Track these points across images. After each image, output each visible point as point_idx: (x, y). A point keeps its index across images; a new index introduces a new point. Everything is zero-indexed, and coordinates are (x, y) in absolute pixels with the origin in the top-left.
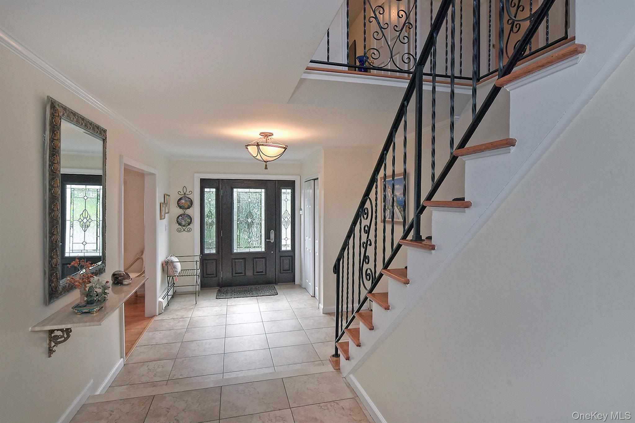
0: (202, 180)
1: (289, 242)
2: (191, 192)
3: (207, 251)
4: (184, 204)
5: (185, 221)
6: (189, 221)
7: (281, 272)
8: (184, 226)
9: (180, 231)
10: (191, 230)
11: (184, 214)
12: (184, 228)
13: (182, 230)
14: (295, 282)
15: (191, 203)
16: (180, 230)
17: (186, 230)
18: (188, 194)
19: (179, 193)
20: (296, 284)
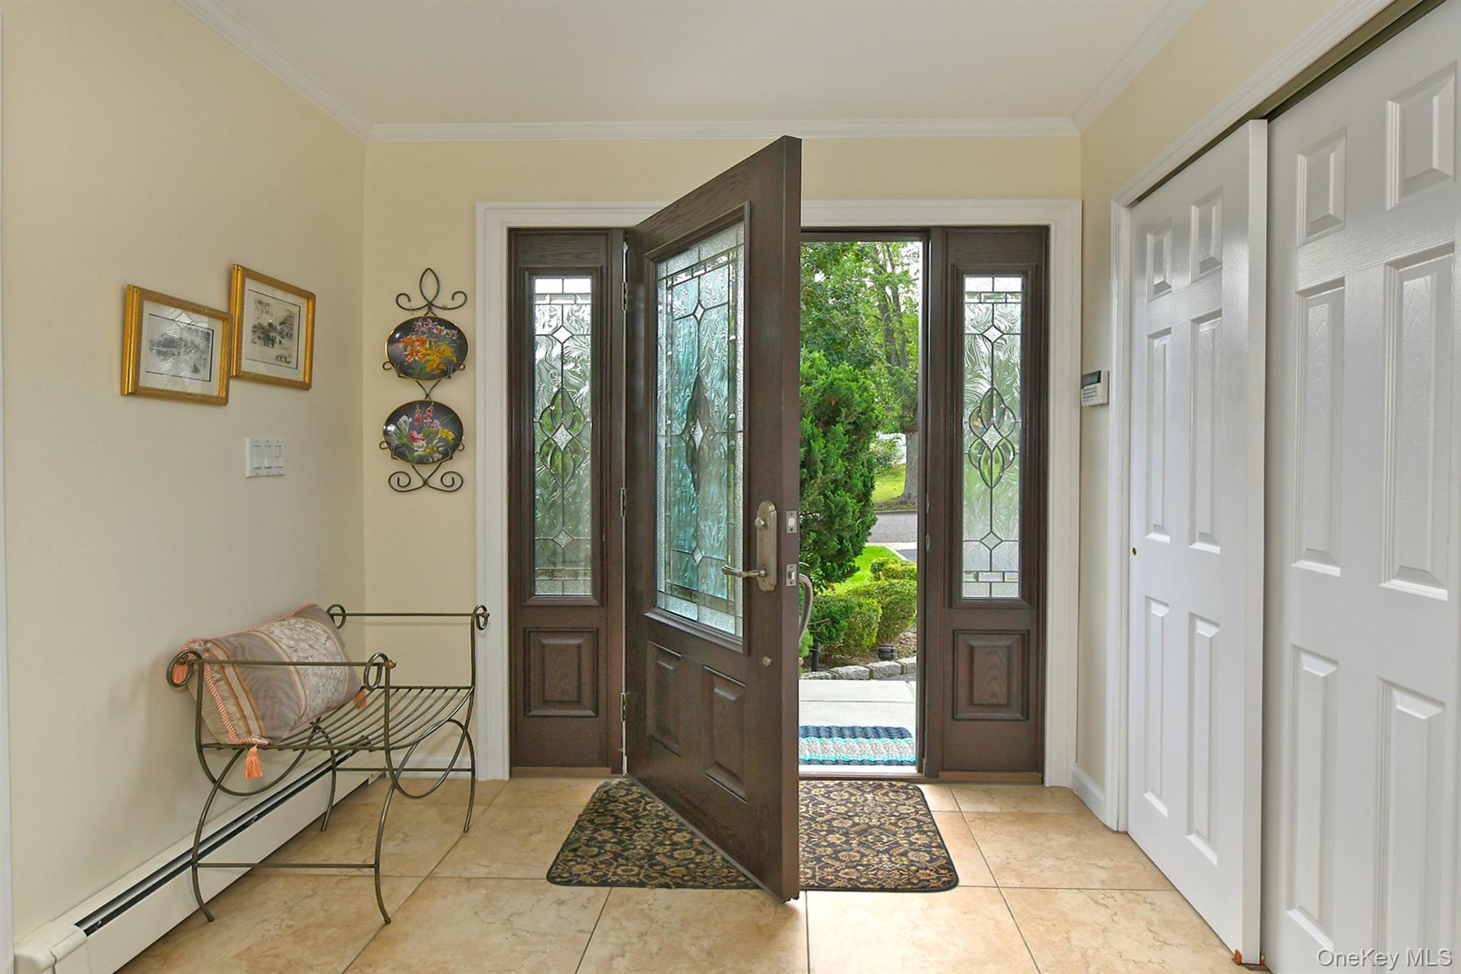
0: (515, 235)
1: (1009, 555)
2: (460, 298)
3: (545, 588)
4: (424, 355)
5: (428, 438)
6: (451, 436)
7: (960, 715)
8: (422, 461)
9: (404, 489)
10: (458, 482)
11: (424, 404)
12: (426, 471)
13: (417, 482)
14: (1042, 771)
15: (462, 346)
16: (404, 481)
17: (435, 481)
18: (445, 308)
19: (403, 300)
20: (1047, 784)
